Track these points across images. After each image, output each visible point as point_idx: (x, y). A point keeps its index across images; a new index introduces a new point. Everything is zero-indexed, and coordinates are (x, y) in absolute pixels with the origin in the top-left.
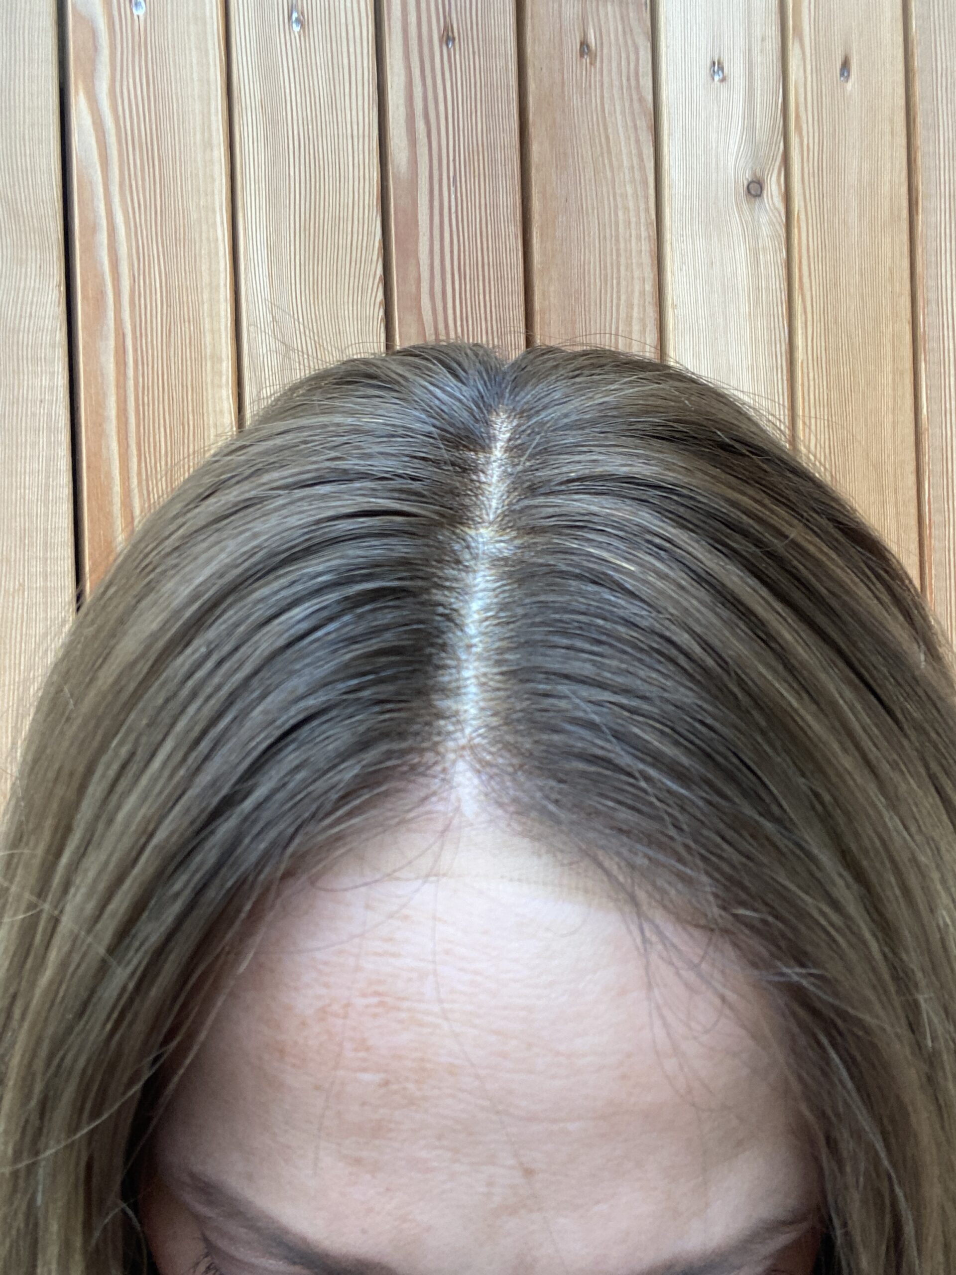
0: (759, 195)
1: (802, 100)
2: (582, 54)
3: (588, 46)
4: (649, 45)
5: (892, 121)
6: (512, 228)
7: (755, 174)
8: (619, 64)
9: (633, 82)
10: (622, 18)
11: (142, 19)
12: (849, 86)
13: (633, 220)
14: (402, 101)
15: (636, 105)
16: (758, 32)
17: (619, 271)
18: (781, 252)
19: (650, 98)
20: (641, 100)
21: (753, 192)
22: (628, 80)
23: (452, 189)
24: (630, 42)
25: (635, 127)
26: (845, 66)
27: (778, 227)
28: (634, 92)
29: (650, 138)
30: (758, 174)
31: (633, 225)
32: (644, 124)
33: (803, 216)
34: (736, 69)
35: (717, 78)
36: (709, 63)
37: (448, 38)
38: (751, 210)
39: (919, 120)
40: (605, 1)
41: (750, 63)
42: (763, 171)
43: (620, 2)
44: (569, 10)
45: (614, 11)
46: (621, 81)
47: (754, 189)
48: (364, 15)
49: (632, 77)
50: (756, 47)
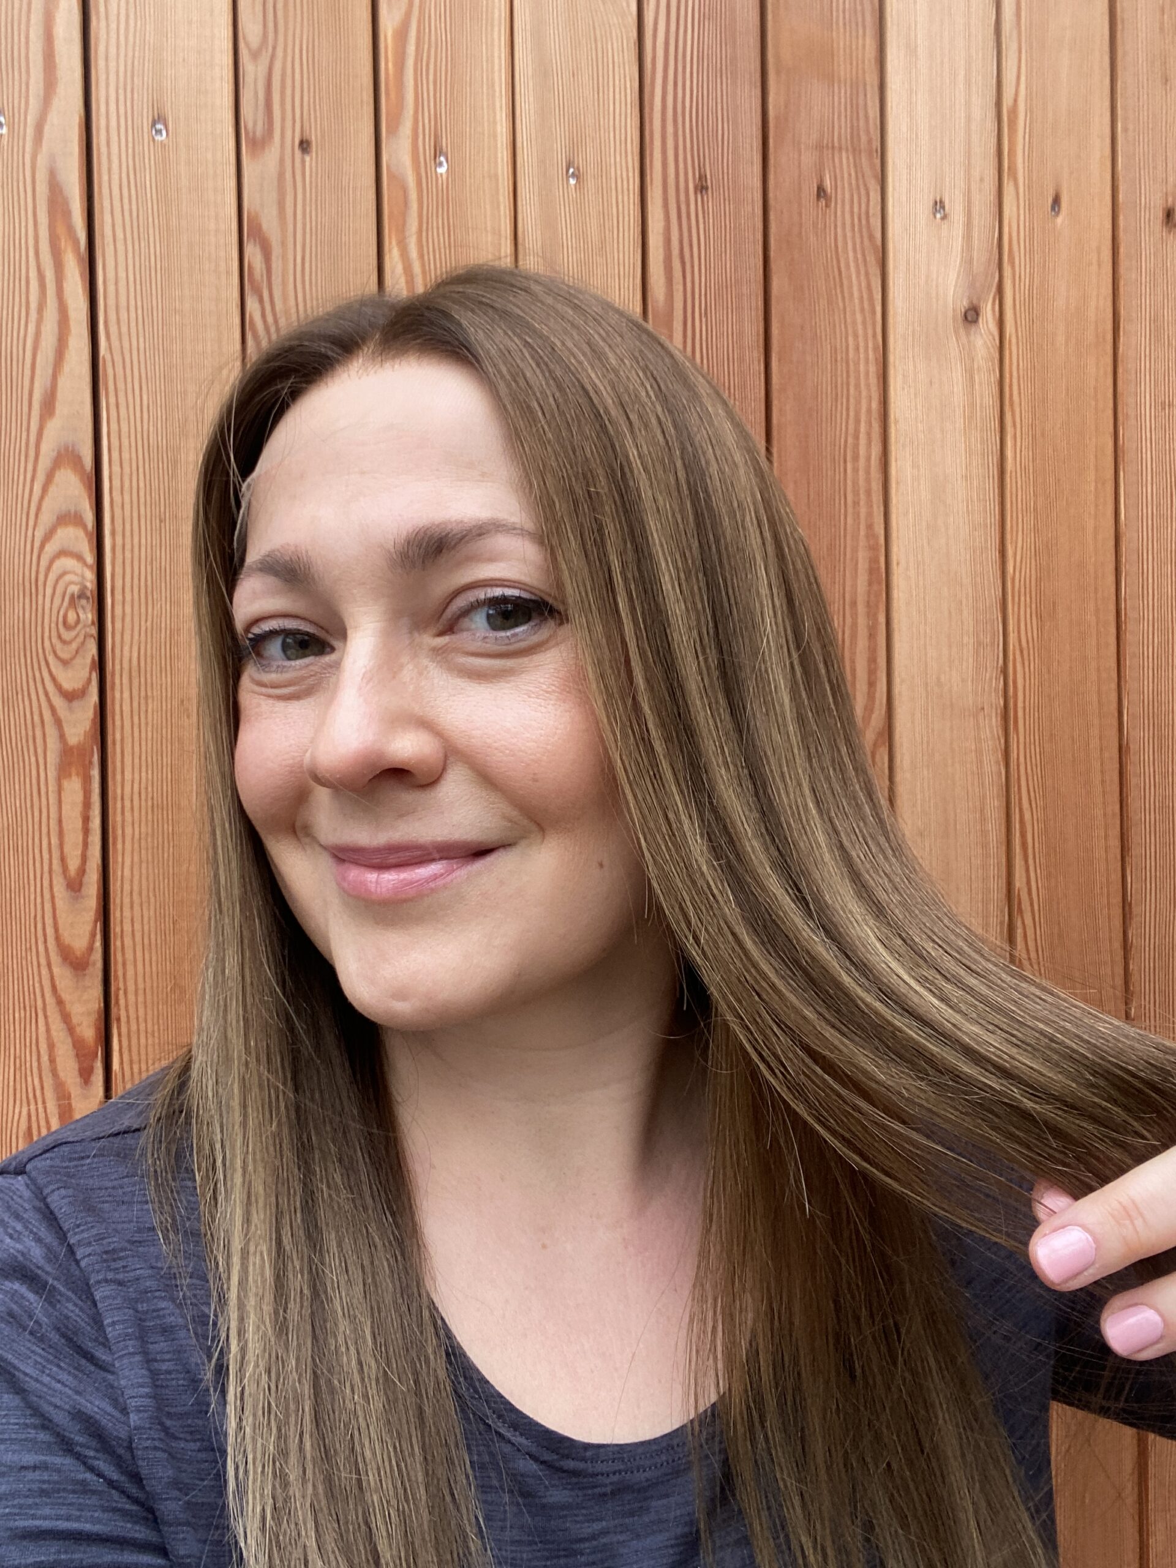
0: (975, 321)
1: (1014, 235)
2: (819, 196)
3: (824, 191)
4: (879, 188)
5: (1099, 253)
6: (755, 354)
7: (971, 302)
8: (852, 207)
9: (864, 222)
10: (855, 166)
11: (444, 177)
12: (1059, 220)
13: (862, 344)
14: (661, 244)
15: (866, 243)
16: (976, 174)
17: (848, 390)
18: (994, 370)
19: (878, 235)
20: (871, 237)
21: (969, 318)
22: (860, 220)
23: (704, 320)
24: (862, 187)
25: (865, 260)
26: (1056, 201)
27: (992, 350)
28: (864, 230)
29: (878, 272)
30: (975, 302)
31: (862, 350)
32: (872, 261)
33: (1014, 341)
34: (956, 209)
35: (938, 216)
36: (932, 203)
37: (702, 188)
38: (968, 334)
39: (1122, 250)
40: (840, 149)
41: (969, 202)
42: (979, 299)
43: (854, 150)
44: (808, 159)
45: (848, 158)
46: (853, 220)
47: (971, 316)
48: (631, 169)
49: (863, 217)
50: (974, 187)
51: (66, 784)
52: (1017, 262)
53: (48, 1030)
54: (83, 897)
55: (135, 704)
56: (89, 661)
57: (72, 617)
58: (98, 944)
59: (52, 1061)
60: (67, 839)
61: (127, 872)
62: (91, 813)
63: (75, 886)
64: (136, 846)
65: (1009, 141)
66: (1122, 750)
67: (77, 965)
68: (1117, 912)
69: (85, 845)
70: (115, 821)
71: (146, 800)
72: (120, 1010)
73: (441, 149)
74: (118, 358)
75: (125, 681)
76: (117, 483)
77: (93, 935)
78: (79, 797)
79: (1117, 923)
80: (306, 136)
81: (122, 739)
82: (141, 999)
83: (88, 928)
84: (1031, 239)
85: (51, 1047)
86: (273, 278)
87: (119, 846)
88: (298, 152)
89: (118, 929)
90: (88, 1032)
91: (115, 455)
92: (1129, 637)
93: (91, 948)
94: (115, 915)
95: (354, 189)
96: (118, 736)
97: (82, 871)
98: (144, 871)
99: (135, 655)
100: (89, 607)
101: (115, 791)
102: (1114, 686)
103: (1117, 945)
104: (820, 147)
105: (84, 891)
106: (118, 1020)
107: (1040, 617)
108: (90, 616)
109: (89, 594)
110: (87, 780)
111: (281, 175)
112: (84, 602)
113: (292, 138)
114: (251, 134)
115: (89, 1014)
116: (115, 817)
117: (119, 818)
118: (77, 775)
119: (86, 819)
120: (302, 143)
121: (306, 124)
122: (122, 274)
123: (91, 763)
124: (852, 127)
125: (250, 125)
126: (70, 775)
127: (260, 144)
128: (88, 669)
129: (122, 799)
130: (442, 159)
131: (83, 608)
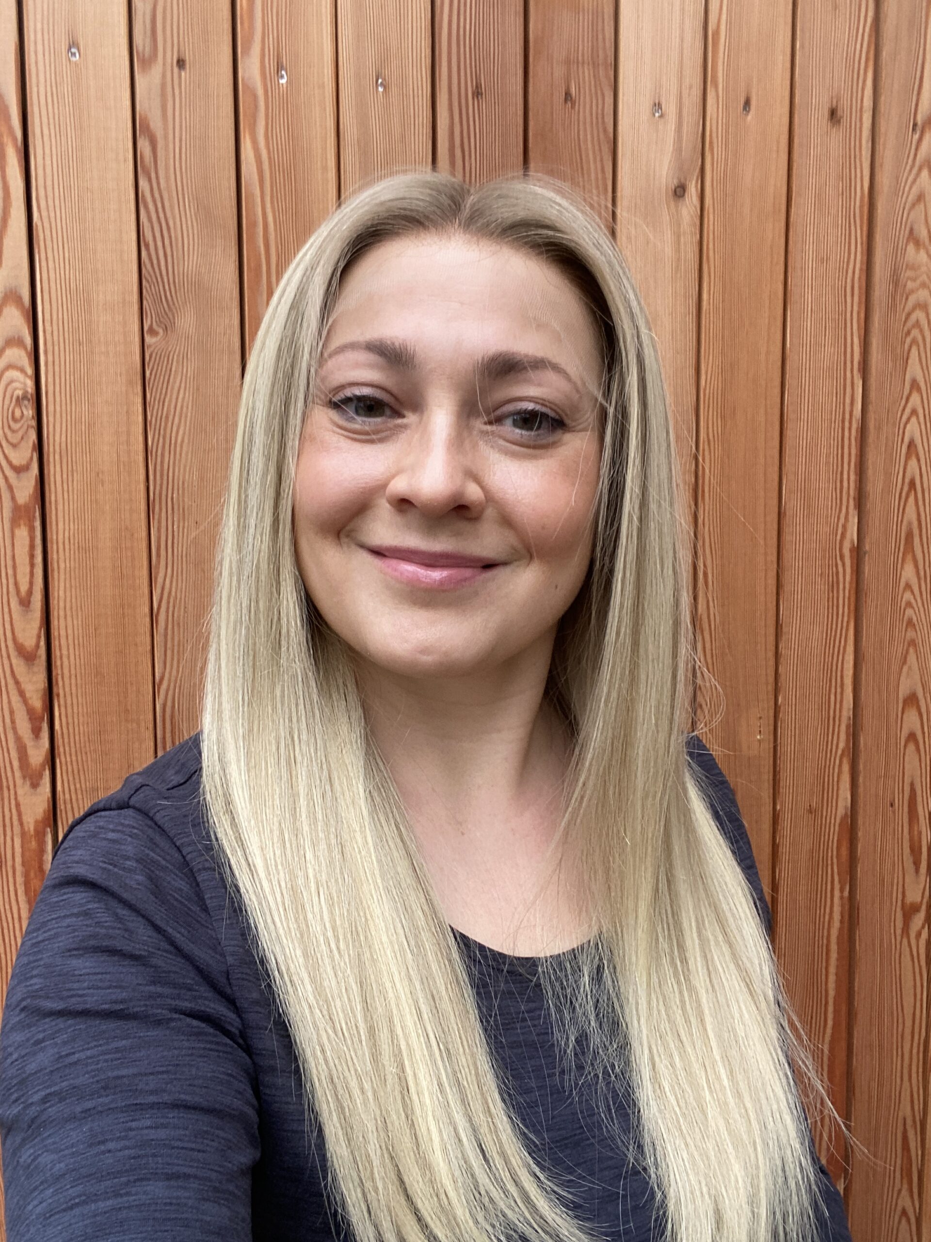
0: (682, 196)
1: (715, 129)
2: (566, 100)
3: (570, 96)
4: (612, 92)
5: (777, 143)
7: (680, 181)
8: (591, 105)
9: (600, 120)
10: (594, 76)
11: (285, 86)
12: (749, 117)
14: (447, 137)
15: (602, 136)
16: (687, 81)
18: (695, 234)
19: (611, 130)
20: (605, 130)
21: (678, 193)
22: (597, 118)
24: (599, 92)
25: (600, 150)
26: (747, 103)
27: (695, 218)
28: (600, 126)
29: (610, 158)
30: (682, 180)
32: (606, 149)
33: (711, 210)
34: (670, 109)
35: (657, 115)
36: (652, 105)
37: (478, 93)
38: (677, 207)
39: (796, 141)
40: (583, 63)
41: (681, 103)
42: (686, 180)
43: (594, 64)
44: (559, 72)
45: (589, 70)
46: (592, 119)
47: (679, 191)
48: (424, 79)
49: (600, 117)
50: (685, 93)
51: (17, 532)
52: (715, 150)
53: (9, 702)
54: (31, 611)
55: (65, 476)
56: (31, 444)
57: (18, 413)
58: (42, 643)
59: (13, 722)
60: (18, 571)
61: (61, 593)
62: (36, 552)
63: (25, 603)
64: (68, 575)
65: (713, 56)
66: (780, 515)
67: (29, 657)
68: (772, 630)
69: (32, 574)
70: (52, 559)
71: (74, 544)
72: (60, 689)
73: (282, 67)
74: (47, 225)
75: (57, 457)
76: (47, 316)
77: (39, 637)
78: (27, 542)
79: (772, 639)
80: (182, 56)
81: (56, 501)
82: (73, 681)
83: (35, 632)
84: (727, 132)
85: (12, 712)
86: (159, 162)
87: (56, 576)
88: (176, 70)
89: (56, 634)
90: (37, 703)
91: (46, 297)
92: (789, 433)
93: (37, 646)
94: (54, 623)
95: (218, 96)
96: (53, 498)
97: (30, 592)
98: (73, 593)
99: (64, 439)
100: (30, 407)
101: (52, 538)
102: (776, 468)
103: (771, 654)
104: (568, 62)
105: (32, 606)
106: (58, 695)
107: (723, 417)
108: (31, 412)
109: (29, 396)
110: (32, 529)
111: (163, 86)
112: (26, 402)
113: (171, 58)
114: (141, 55)
115: (37, 691)
116: (53, 556)
117: (55, 556)
118: (25, 524)
119: (32, 556)
120: (178, 61)
121: (182, 48)
122: (48, 162)
123: (34, 517)
124: (593, 46)
125: (141, 49)
126: (20, 526)
127: (148, 63)
128: (30, 451)
129: (57, 543)
130: (283, 72)
131: (26, 407)
